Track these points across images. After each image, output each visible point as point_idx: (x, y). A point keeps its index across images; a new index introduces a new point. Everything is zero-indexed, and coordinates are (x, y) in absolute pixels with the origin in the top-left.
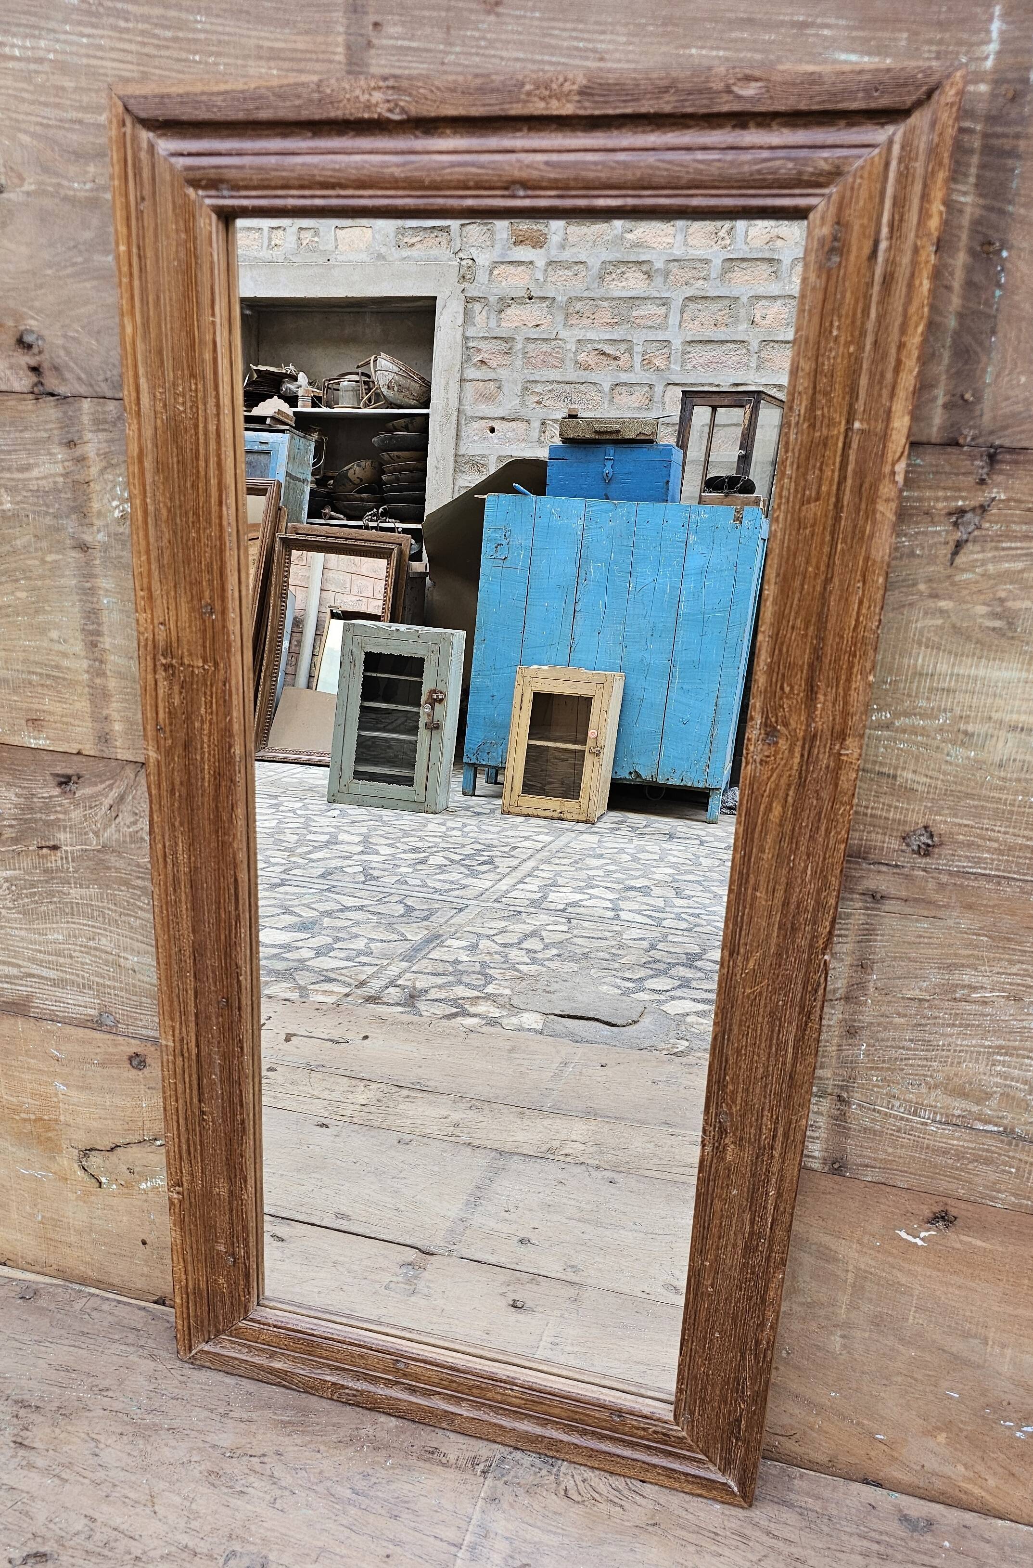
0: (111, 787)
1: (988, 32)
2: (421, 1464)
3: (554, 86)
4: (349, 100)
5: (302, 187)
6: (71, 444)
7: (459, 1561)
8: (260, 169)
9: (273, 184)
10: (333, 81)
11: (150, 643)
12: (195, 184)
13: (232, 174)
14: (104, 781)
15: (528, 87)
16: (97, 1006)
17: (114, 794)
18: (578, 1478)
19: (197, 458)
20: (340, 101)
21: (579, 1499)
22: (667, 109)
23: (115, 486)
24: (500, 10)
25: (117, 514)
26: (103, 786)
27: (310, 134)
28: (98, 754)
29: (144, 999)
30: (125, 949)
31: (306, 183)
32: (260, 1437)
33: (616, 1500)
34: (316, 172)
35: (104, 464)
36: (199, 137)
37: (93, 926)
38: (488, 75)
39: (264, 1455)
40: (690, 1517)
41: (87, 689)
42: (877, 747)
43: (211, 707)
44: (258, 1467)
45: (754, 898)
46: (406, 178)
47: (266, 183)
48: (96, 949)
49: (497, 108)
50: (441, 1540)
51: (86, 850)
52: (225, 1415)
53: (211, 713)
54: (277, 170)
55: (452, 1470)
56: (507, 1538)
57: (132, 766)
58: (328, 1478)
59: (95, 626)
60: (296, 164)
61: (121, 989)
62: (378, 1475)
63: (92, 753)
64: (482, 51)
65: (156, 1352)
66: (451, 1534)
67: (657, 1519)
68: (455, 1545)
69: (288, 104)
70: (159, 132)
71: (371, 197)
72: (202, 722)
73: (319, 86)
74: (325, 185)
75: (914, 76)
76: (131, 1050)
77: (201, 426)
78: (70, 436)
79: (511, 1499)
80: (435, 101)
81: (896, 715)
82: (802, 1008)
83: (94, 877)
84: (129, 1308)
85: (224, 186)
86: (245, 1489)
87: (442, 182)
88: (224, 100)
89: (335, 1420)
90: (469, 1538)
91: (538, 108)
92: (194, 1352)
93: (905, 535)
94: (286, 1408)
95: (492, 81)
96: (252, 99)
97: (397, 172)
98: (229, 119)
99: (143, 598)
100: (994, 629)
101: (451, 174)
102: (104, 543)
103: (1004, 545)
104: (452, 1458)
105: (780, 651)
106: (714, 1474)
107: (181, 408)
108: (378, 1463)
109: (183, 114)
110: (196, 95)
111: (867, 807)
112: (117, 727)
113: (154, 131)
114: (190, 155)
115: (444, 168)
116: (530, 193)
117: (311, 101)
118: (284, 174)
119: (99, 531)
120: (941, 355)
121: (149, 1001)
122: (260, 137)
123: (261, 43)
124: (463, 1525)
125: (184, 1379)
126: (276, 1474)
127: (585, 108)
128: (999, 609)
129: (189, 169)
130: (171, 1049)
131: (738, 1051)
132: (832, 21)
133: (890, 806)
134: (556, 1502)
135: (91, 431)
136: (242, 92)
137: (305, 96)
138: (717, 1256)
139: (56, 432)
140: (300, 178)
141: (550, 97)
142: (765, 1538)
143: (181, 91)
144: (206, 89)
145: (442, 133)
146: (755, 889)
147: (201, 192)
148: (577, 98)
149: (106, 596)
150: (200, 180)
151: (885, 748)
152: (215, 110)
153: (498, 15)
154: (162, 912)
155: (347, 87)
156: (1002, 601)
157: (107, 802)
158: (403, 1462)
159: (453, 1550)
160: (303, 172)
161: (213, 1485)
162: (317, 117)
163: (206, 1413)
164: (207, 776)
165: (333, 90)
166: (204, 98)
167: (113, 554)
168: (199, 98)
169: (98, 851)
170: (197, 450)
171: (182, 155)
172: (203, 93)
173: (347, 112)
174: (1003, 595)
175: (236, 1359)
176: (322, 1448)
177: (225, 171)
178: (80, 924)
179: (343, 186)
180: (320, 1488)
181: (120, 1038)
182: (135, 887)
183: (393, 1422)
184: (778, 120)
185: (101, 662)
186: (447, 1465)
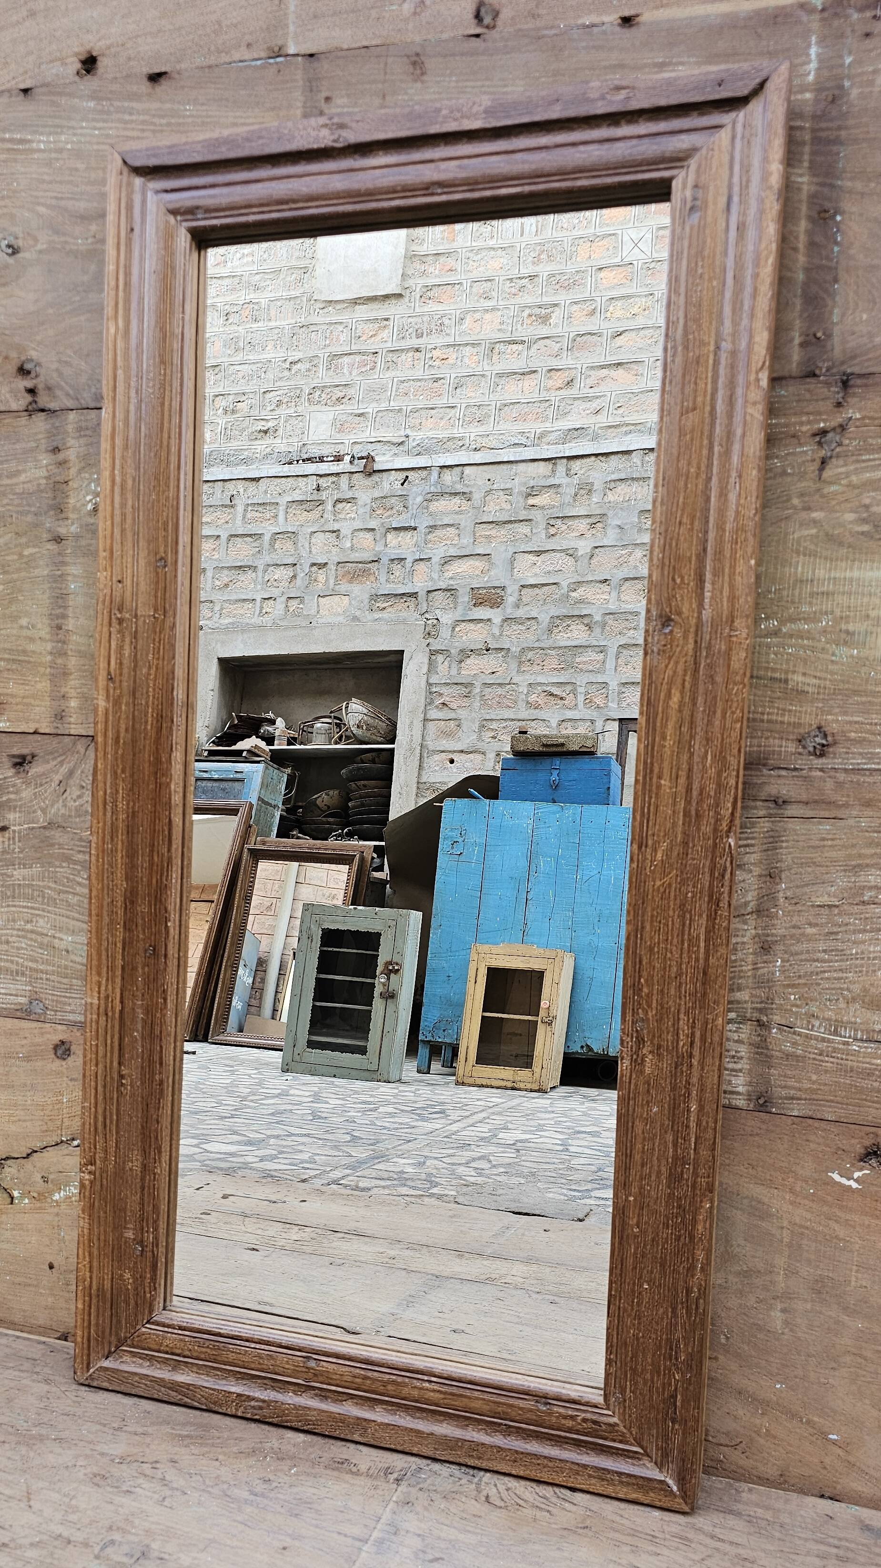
0: (61, 763)
1: (808, 55)
2: (328, 1472)
3: (466, 109)
4: (302, 137)
5: (262, 205)
6: (56, 450)
7: (363, 1554)
9: (238, 205)
11: (108, 598)
12: (176, 212)
13: (206, 202)
14: (57, 758)
15: (444, 112)
16: (28, 994)
17: (64, 769)
18: (502, 1488)
19: (162, 431)
20: (295, 138)
21: (502, 1504)
22: (556, 116)
23: (89, 482)
24: (425, 78)
25: (90, 507)
26: (55, 763)
27: (269, 166)
28: (53, 731)
29: (74, 981)
30: (61, 930)
32: (153, 1447)
33: (543, 1506)
35: (83, 464)
37: (32, 908)
39: (156, 1462)
40: (624, 1521)
41: (48, 670)
42: (768, 654)
43: (159, 652)
44: (149, 1472)
45: (659, 787)
47: (232, 205)
48: (32, 932)
49: (420, 129)
50: (345, 1536)
51: (33, 828)
52: (120, 1429)
53: (158, 659)
54: (242, 195)
55: (362, 1478)
56: (419, 1535)
57: (83, 741)
58: (225, 1482)
59: (61, 610)
60: (256, 190)
61: (53, 973)
62: (280, 1480)
63: (47, 731)
65: (51, 1377)
66: (357, 1531)
67: (588, 1523)
68: (360, 1540)
69: (253, 144)
70: (147, 177)
72: (150, 668)
73: (278, 129)
74: (280, 202)
75: (747, 72)
76: (56, 1038)
77: (167, 404)
78: (55, 444)
79: (426, 1503)
81: (782, 622)
82: (711, 896)
84: (27, 1343)
86: (133, 1489)
87: (375, 189)
88: (204, 147)
89: (236, 1435)
90: (376, 1534)
91: (452, 126)
92: (91, 1371)
93: (777, 457)
94: (184, 1424)
96: (227, 143)
97: (339, 186)
98: (206, 160)
99: (105, 558)
100: (863, 533)
101: (383, 183)
102: (77, 534)
103: (864, 458)
104: (363, 1468)
105: (670, 546)
106: (651, 1471)
108: (282, 1470)
109: (169, 161)
110: (181, 145)
111: (763, 714)
112: (73, 704)
113: (144, 177)
114: (173, 191)
115: (378, 179)
116: (446, 190)
117: (271, 140)
118: (248, 197)
119: (73, 524)
120: (794, 303)
122: (230, 171)
124: (372, 1524)
125: (79, 1399)
126: (167, 1478)
127: (490, 123)
128: (865, 515)
129: (171, 201)
130: (95, 1007)
131: (651, 949)
132: (686, 59)
133: (784, 710)
134: (475, 1507)
135: (73, 438)
136: (217, 139)
137: (267, 136)
138: (641, 1188)
139: (43, 441)
140: (260, 199)
141: (463, 117)
142: (708, 1541)
143: (168, 143)
145: (376, 153)
146: (660, 777)
147: (179, 218)
148: (485, 115)
149: (73, 581)
150: (181, 210)
151: (776, 654)
153: (423, 82)
154: (98, 861)
155: (301, 127)
156: (867, 507)
157: (57, 778)
158: (309, 1470)
159: (358, 1544)
160: (262, 194)
161: (98, 1485)
162: (276, 152)
163: (98, 1427)
164: (150, 719)
165: (289, 131)
166: (187, 147)
167: (83, 542)
168: (182, 148)
169: (44, 828)
170: (162, 424)
171: (166, 192)
172: (186, 144)
173: (301, 145)
174: (867, 501)
175: (136, 1374)
176: (221, 1457)
177: (200, 200)
178: (20, 906)
180: (215, 1491)
181: (47, 1026)
182: (75, 862)
184: (644, 116)
185: (64, 642)
186: (357, 1474)
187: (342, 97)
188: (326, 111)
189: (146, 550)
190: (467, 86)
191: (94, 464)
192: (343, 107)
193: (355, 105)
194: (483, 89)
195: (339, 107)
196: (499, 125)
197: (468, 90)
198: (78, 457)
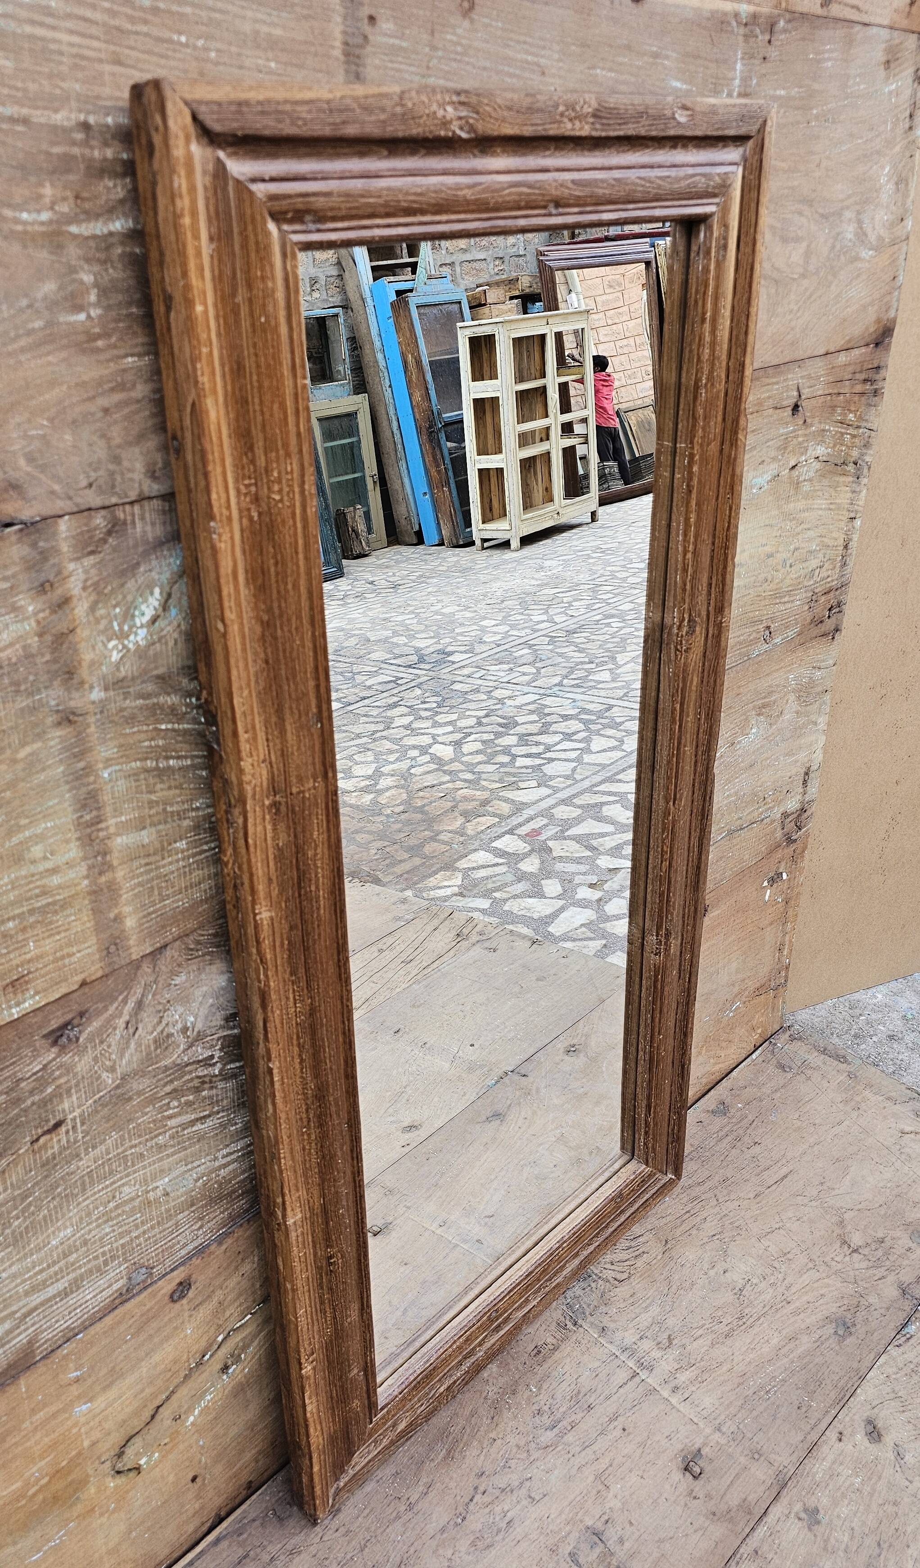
0: (125, 1001)
1: (735, 70)
2: (545, 1366)
3: (578, 108)
4: (428, 115)
6: (43, 588)
7: (649, 1380)
8: (348, 195)
9: (360, 212)
10: (413, 94)
12: (278, 217)
13: (320, 203)
14: (117, 999)
15: (561, 108)
16: (124, 1273)
17: (131, 1005)
18: (608, 1266)
20: (421, 117)
21: (626, 1274)
22: (643, 132)
23: (111, 622)
24: (473, 15)
25: (115, 656)
26: (115, 1005)
27: (385, 153)
28: (107, 971)
29: (179, 1217)
30: (154, 1178)
31: (392, 210)
32: (452, 1485)
33: (637, 1253)
34: (401, 197)
35: (92, 598)
36: (273, 156)
37: (114, 1183)
38: (533, 95)
39: (475, 1488)
40: (667, 1219)
41: (88, 898)
43: (323, 825)
44: (487, 1499)
46: (477, 200)
47: (354, 212)
48: (117, 1207)
49: (540, 128)
51: (100, 1098)
52: (410, 1506)
53: (323, 832)
54: (363, 196)
57: (150, 958)
58: (527, 1443)
59: (95, 813)
60: (382, 189)
61: (152, 1227)
62: (542, 1402)
63: (99, 974)
64: (459, 57)
65: (289, 1547)
66: (623, 1374)
67: (663, 1238)
68: (634, 1376)
69: (373, 118)
70: (229, 150)
71: (447, 222)
73: (401, 98)
74: (409, 211)
75: (756, 111)
76: (172, 1286)
78: (43, 577)
79: (608, 1318)
80: (497, 119)
83: (111, 1123)
85: (308, 218)
87: (503, 202)
88: (310, 112)
92: (331, 1501)
94: (431, 1448)
95: (538, 101)
96: (341, 111)
97: (468, 194)
98: (315, 134)
101: (509, 194)
102: (101, 701)
104: (551, 1340)
107: (277, 497)
108: (529, 1398)
109: (266, 127)
110: (278, 103)
112: (130, 923)
113: (223, 149)
114: (273, 180)
115: (504, 189)
116: (561, 210)
117: (394, 115)
118: (371, 200)
119: (92, 687)
121: (187, 1213)
122: (338, 156)
123: (257, 26)
124: (617, 1362)
127: (596, 130)
129: (273, 198)
134: (624, 1291)
135: (71, 560)
136: (328, 102)
137: (389, 109)
139: (21, 577)
140: (386, 205)
141: (575, 118)
143: (261, 97)
144: (288, 95)
145: (495, 152)
147: (286, 227)
148: (591, 120)
149: (105, 768)
150: (286, 213)
152: (300, 123)
153: (472, 21)
155: (426, 101)
157: (121, 1023)
158: (538, 1377)
159: (637, 1379)
160: (389, 198)
162: (400, 134)
165: (414, 104)
168: (280, 108)
169: (117, 1087)
171: (263, 180)
172: (286, 101)
173: (427, 129)
175: (369, 1462)
176: (492, 1436)
177: (312, 199)
178: (95, 1193)
179: (423, 212)
180: (535, 1454)
181: (160, 1283)
182: (161, 1099)
183: (493, 1368)
185: (105, 854)
186: (556, 1349)
187: (388, 20)
188: (370, 37)
189: (296, 711)
190: (511, 39)
191: (113, 591)
192: (390, 36)
193: (402, 37)
194: (525, 47)
195: (386, 35)
196: (604, 134)
197: (512, 43)
198: (84, 588)
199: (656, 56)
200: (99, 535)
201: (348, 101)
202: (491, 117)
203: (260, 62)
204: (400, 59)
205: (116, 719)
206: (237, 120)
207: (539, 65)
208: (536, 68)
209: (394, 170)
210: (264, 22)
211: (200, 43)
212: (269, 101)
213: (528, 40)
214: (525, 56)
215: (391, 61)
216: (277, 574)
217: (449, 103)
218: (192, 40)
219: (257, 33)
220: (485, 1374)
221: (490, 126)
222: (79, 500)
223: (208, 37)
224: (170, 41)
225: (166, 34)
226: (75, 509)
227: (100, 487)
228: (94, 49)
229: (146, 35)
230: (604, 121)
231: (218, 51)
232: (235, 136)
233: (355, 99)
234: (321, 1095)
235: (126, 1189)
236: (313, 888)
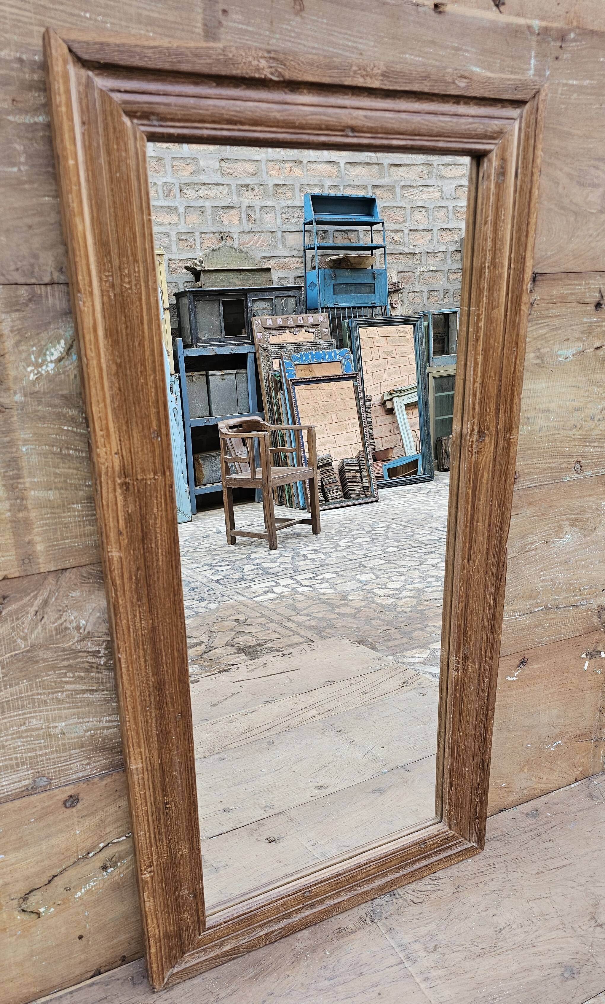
0: (35, 597)
2: (341, 941)
3: (369, 69)
4: (245, 63)
5: (214, 122)
7: (410, 969)
8: (183, 107)
9: (193, 118)
10: (233, 49)
11: (110, 469)
12: (131, 114)
13: (161, 109)
14: (29, 594)
15: (354, 68)
16: (30, 776)
17: (39, 601)
18: (410, 892)
20: (238, 64)
21: (420, 900)
22: (426, 90)
23: (29, 355)
24: (304, 14)
25: (32, 377)
26: (28, 598)
27: (214, 85)
28: (22, 574)
29: (73, 752)
30: (54, 720)
31: (217, 119)
33: (434, 889)
34: (223, 112)
35: (18, 338)
36: (130, 78)
37: (24, 714)
38: (331, 57)
41: (10, 524)
43: (161, 506)
46: (285, 120)
47: (187, 117)
48: (26, 731)
49: (338, 79)
50: (392, 966)
51: (15, 655)
54: (195, 108)
55: (358, 932)
56: (415, 941)
57: (54, 574)
58: (310, 984)
59: (15, 472)
60: (209, 105)
61: (52, 752)
62: (330, 962)
63: (17, 575)
66: (392, 960)
67: (456, 884)
68: (400, 963)
69: (202, 61)
70: (96, 72)
71: (261, 132)
72: (155, 519)
73: (224, 51)
74: (230, 122)
76: (64, 796)
79: (396, 923)
80: (300, 71)
83: (23, 674)
85: (152, 117)
87: (306, 124)
88: (154, 53)
89: (277, 955)
90: (401, 955)
91: (360, 82)
92: (166, 980)
94: (245, 969)
95: (334, 62)
96: (177, 55)
97: (278, 116)
98: (158, 67)
99: (103, 436)
101: (312, 119)
102: (22, 402)
104: (351, 926)
106: (467, 845)
107: (128, 286)
108: (322, 957)
109: (120, 59)
110: (131, 46)
112: (39, 547)
113: (92, 71)
114: (126, 92)
115: (307, 115)
116: (356, 134)
117: (218, 61)
118: (201, 112)
119: (15, 393)
121: (78, 751)
122: (178, 83)
124: (392, 952)
127: (385, 85)
129: (126, 102)
132: (469, 48)
134: (415, 909)
136: (168, 48)
137: (214, 57)
140: (212, 115)
141: (367, 76)
143: (118, 42)
144: (138, 42)
145: (302, 92)
146: (477, 522)
147: (135, 121)
148: (381, 78)
149: (24, 445)
150: (136, 112)
152: (146, 59)
155: (243, 54)
157: (32, 610)
158: (333, 946)
159: (401, 966)
160: (214, 111)
162: (223, 73)
165: (234, 55)
166: (137, 49)
167: (30, 410)
168: (132, 49)
169: (28, 651)
171: (120, 91)
172: (136, 46)
173: (244, 71)
175: (198, 963)
176: (288, 973)
177: (156, 106)
178: (11, 717)
179: (242, 123)
181: (56, 791)
182: (60, 668)
183: (306, 933)
184: (474, 101)
185: (22, 499)
186: (353, 932)
187: (237, 13)
188: (224, 23)
189: (140, 426)
190: (334, 31)
191: (31, 337)
192: (238, 23)
193: (248, 24)
194: (346, 36)
195: (235, 22)
196: (391, 88)
197: (335, 34)
198: (12, 331)
199: (457, 49)
200: (22, 300)
201: (183, 50)
202: (295, 69)
203: (142, 32)
204: (247, 38)
205: (32, 416)
206: (100, 54)
207: (357, 48)
208: (355, 51)
209: (221, 95)
210: (145, 9)
211: (100, 18)
212: (124, 45)
213: (349, 32)
214: (346, 42)
215: (240, 38)
216: (127, 335)
217: (261, 57)
218: (94, 16)
219: (140, 15)
220: (299, 935)
221: (294, 74)
222: (10, 277)
223: (105, 15)
224: (79, 16)
225: (76, 12)
226: (7, 282)
227: (24, 271)
228: (27, 17)
229: (62, 11)
230: (391, 79)
231: (111, 23)
232: (99, 63)
233: (188, 48)
234: (160, 687)
235: (34, 721)
236: (153, 546)
